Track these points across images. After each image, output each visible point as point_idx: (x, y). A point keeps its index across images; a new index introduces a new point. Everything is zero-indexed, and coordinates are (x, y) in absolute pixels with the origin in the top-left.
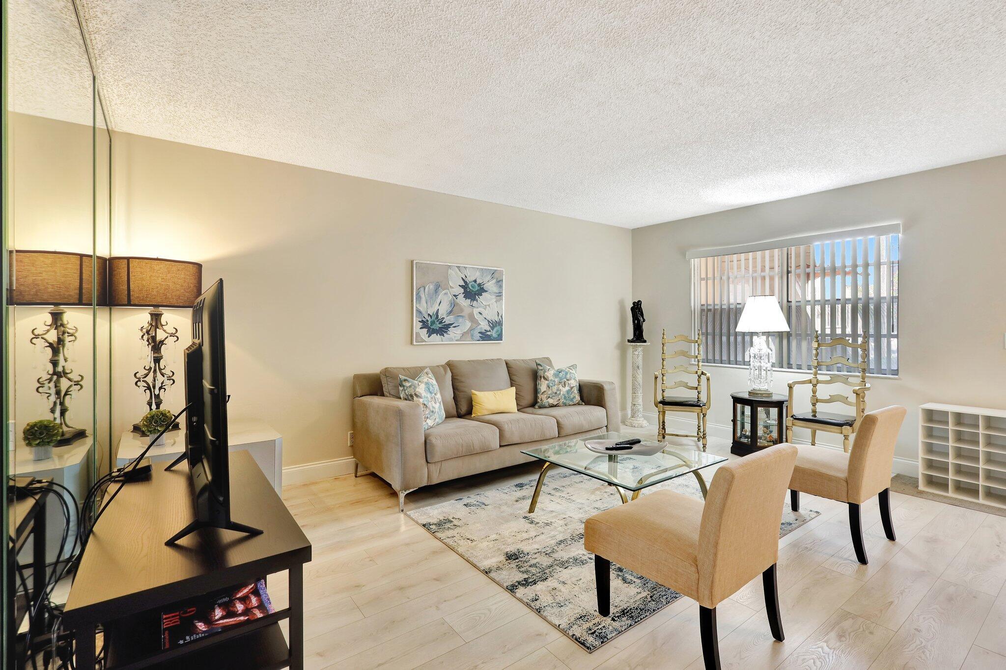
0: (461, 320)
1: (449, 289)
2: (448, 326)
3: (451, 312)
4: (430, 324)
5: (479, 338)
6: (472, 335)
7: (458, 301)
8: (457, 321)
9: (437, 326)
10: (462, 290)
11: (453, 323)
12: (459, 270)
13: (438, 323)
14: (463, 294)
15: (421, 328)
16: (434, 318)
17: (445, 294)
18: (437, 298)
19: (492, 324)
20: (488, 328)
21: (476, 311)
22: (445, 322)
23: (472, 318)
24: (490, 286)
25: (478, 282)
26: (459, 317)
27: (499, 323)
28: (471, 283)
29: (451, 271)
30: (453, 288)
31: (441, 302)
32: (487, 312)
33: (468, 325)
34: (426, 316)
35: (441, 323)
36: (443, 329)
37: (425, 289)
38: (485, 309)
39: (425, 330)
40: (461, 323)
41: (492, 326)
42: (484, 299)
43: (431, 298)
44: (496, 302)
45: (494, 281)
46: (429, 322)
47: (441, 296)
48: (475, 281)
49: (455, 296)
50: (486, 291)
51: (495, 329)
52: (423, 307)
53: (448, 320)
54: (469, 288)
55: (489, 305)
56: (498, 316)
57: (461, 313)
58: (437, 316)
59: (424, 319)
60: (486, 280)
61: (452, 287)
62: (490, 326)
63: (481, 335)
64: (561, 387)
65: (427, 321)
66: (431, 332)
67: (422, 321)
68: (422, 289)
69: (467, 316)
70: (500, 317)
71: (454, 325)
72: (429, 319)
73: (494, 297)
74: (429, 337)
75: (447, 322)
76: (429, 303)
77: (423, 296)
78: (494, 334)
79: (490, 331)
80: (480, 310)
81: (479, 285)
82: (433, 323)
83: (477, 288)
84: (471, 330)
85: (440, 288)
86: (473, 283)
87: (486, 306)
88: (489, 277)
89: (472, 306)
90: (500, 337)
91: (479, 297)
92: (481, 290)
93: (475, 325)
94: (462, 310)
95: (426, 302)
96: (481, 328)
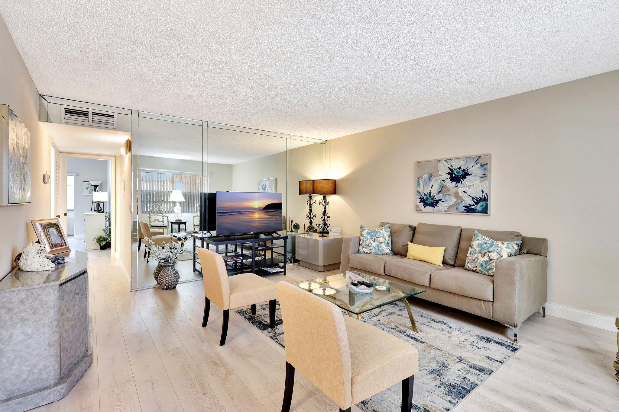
0: (447, 197)
1: (438, 177)
2: (438, 201)
3: (440, 192)
4: (425, 200)
5: (463, 210)
6: (457, 208)
7: (445, 184)
8: (444, 197)
9: (431, 201)
10: (449, 176)
11: (442, 199)
12: (447, 162)
13: (430, 199)
14: (450, 178)
15: (420, 202)
16: (428, 196)
17: (436, 180)
18: (430, 183)
19: (477, 200)
20: (473, 203)
21: (460, 191)
22: (435, 198)
23: (457, 195)
24: (475, 169)
25: (462, 169)
26: (446, 195)
27: (485, 200)
28: (457, 170)
29: (440, 164)
30: (442, 175)
31: (432, 186)
32: (471, 190)
33: (454, 200)
34: (423, 195)
35: (433, 199)
36: (434, 203)
37: (422, 179)
38: (469, 188)
39: (422, 204)
40: (448, 199)
41: (476, 201)
42: (467, 181)
43: (426, 183)
44: (480, 182)
45: (479, 165)
46: (425, 199)
47: (433, 181)
48: (460, 168)
49: (443, 180)
50: (470, 175)
51: (480, 204)
52: (421, 189)
53: (437, 197)
54: (454, 174)
55: (473, 185)
56: (483, 193)
57: (448, 192)
58: (430, 195)
59: (421, 197)
60: (469, 166)
61: (440, 175)
62: (474, 202)
63: (465, 208)
64: (480, 256)
65: (424, 198)
66: (426, 205)
67: (420, 198)
68: (421, 178)
69: (453, 194)
70: (484, 194)
71: (442, 201)
72: (425, 197)
73: (478, 178)
74: (425, 207)
75: (437, 199)
76: (425, 187)
77: (421, 183)
78: (478, 207)
79: (474, 205)
80: (464, 189)
81: (464, 170)
82: (427, 199)
83: (461, 173)
84: (456, 204)
85: (432, 176)
86: (458, 170)
87: (470, 186)
88: (473, 164)
89: (457, 187)
90: (485, 211)
91: (463, 180)
92: (466, 174)
93: (459, 201)
94: (449, 190)
95: (423, 186)
96: (466, 203)
